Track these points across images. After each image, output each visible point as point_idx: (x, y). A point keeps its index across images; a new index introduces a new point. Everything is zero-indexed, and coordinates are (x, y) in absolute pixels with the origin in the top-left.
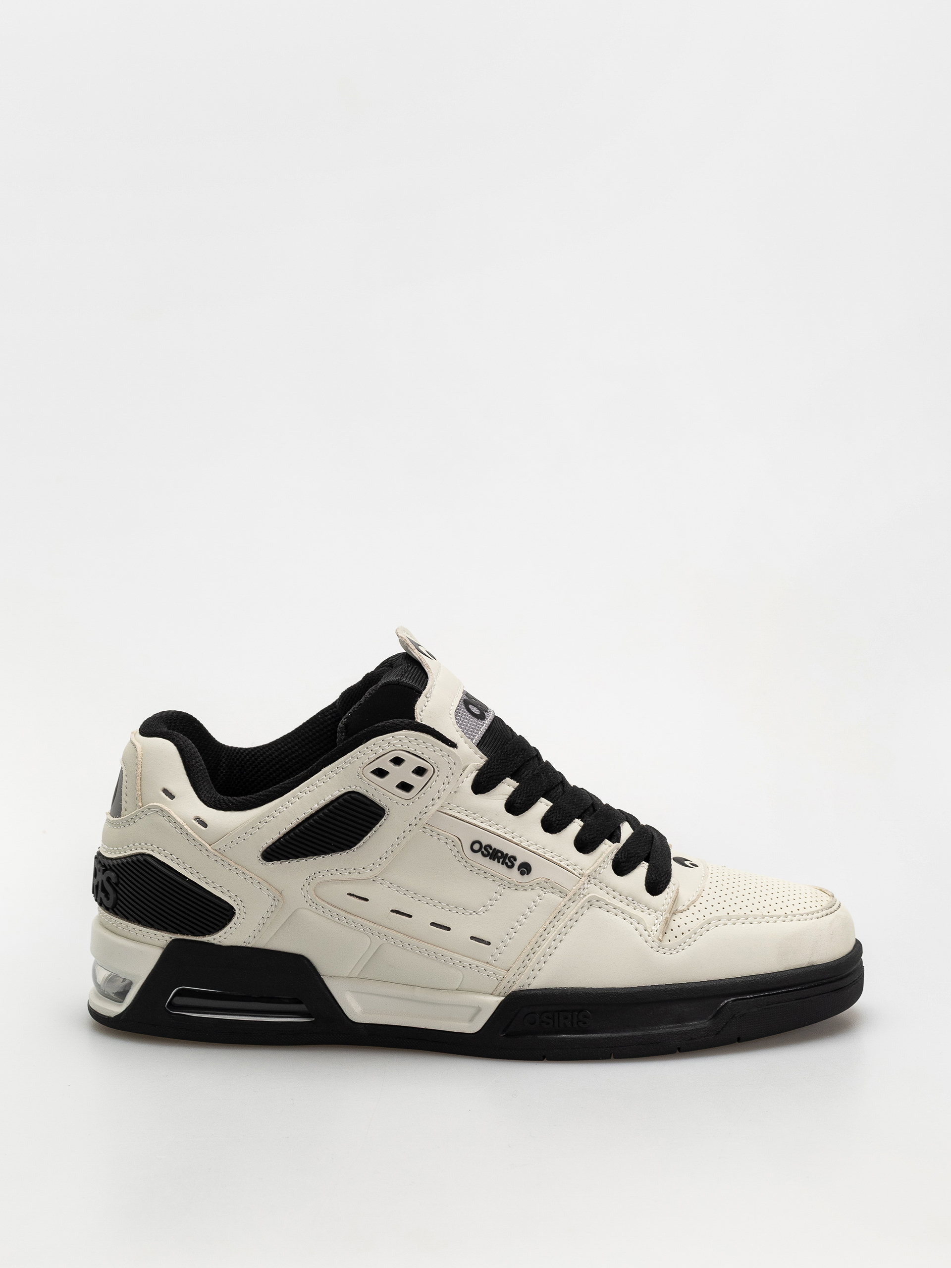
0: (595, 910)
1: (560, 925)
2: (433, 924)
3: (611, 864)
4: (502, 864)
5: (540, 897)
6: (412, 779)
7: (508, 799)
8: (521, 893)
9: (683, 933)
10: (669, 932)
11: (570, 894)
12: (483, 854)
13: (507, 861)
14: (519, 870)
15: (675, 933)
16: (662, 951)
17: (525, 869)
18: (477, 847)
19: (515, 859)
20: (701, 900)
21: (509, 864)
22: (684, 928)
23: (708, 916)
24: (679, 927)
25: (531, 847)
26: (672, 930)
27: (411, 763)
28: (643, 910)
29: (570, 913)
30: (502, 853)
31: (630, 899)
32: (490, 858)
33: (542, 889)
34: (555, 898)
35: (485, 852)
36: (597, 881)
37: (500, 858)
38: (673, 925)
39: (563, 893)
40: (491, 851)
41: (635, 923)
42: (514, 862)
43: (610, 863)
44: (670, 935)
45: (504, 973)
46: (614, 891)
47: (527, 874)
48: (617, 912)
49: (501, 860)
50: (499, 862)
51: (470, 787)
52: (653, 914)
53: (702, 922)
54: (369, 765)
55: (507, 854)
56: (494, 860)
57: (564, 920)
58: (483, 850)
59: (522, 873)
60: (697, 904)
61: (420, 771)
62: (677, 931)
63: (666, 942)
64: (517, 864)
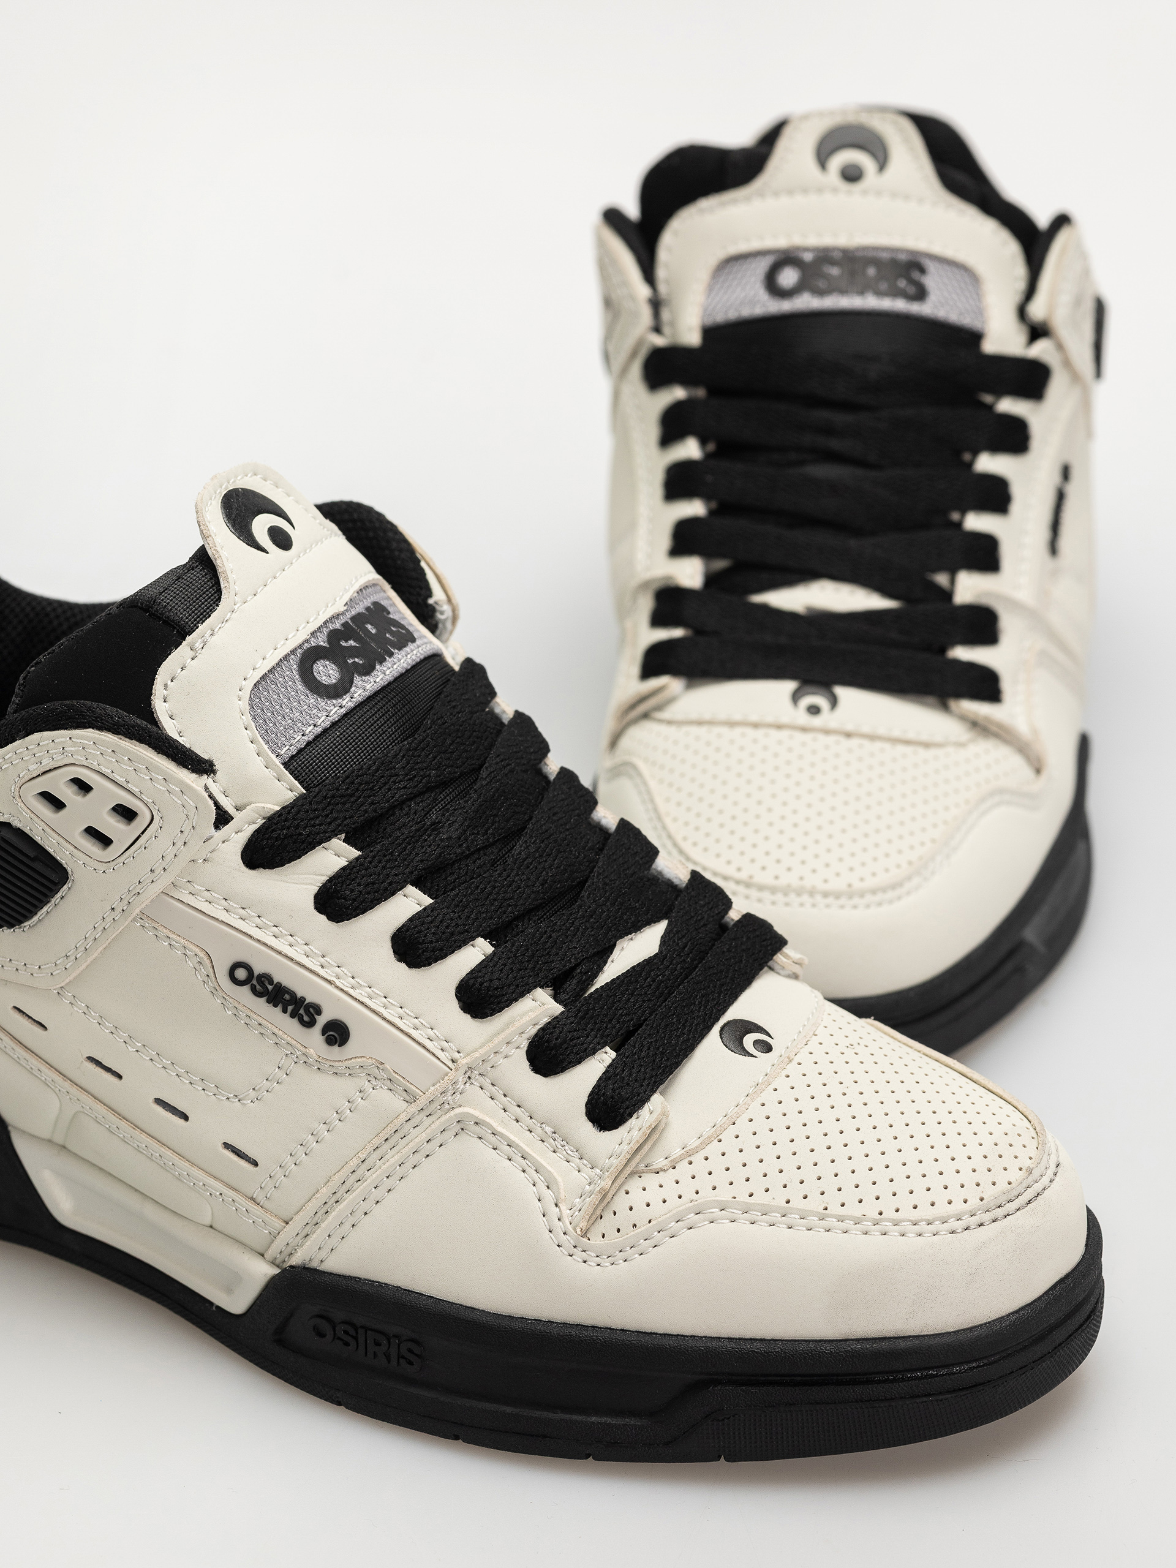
0: (469, 1142)
1: (393, 1158)
2: (159, 1101)
3: (526, 1048)
4: (292, 1016)
5: (361, 1095)
6: (111, 826)
7: (324, 885)
8: (326, 1081)
9: (635, 1225)
10: (608, 1215)
11: (422, 1101)
12: (254, 991)
13: (302, 1011)
14: (323, 1035)
15: (618, 1221)
16: (579, 1255)
17: (337, 1033)
18: (241, 974)
19: (319, 1011)
20: (714, 1149)
21: (306, 1018)
22: (641, 1214)
23: (707, 1194)
24: (631, 1209)
25: (358, 991)
26: (615, 1214)
27: (106, 795)
28: (570, 1158)
29: (418, 1137)
30: (293, 994)
31: (549, 1129)
32: (268, 1002)
33: (370, 1078)
34: (395, 1103)
35: (258, 987)
36: (486, 1083)
37: (289, 1003)
38: (621, 1203)
39: (410, 1097)
40: (270, 988)
41: (542, 1186)
42: (316, 1017)
43: (525, 1045)
44: (608, 1224)
45: (279, 1224)
46: (519, 1106)
47: (339, 1046)
48: (512, 1155)
49: (290, 1008)
50: (285, 1011)
51: (240, 854)
52: (587, 1172)
53: (687, 1205)
54: (29, 783)
55: (303, 999)
56: (275, 1006)
57: (405, 1149)
58: (254, 982)
59: (330, 1041)
60: (698, 1158)
61: (126, 814)
62: (624, 1218)
63: (596, 1240)
64: (322, 1021)
